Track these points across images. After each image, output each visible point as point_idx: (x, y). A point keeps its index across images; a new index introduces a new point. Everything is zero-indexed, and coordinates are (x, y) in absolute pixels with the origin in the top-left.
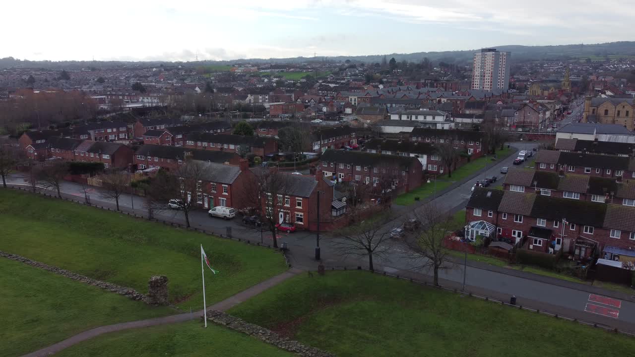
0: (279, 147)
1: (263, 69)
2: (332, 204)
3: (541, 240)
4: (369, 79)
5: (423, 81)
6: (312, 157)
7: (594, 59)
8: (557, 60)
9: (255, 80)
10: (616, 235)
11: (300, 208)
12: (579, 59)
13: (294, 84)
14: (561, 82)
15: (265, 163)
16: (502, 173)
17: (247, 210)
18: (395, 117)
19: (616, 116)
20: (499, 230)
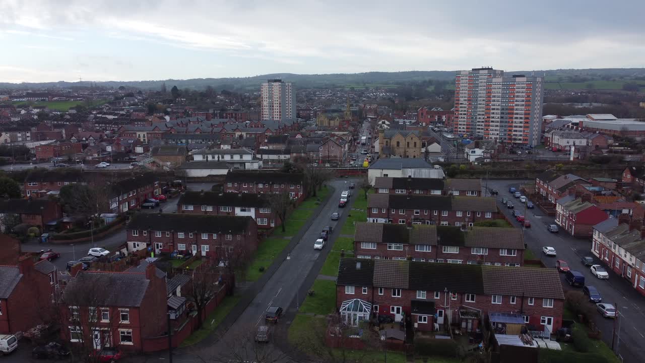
0: (62, 210)
1: (16, 97)
2: (168, 304)
3: (426, 316)
4: (152, 110)
5: (211, 111)
6: (110, 220)
7: (357, 88)
8: (326, 88)
9: (8, 112)
10: (498, 301)
11: (127, 322)
12: (343, 87)
13: (62, 116)
14: (343, 112)
15: (45, 235)
16: (333, 220)
17: (36, 331)
18: (198, 158)
19: (406, 146)
20: (376, 308)
